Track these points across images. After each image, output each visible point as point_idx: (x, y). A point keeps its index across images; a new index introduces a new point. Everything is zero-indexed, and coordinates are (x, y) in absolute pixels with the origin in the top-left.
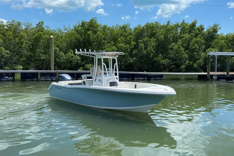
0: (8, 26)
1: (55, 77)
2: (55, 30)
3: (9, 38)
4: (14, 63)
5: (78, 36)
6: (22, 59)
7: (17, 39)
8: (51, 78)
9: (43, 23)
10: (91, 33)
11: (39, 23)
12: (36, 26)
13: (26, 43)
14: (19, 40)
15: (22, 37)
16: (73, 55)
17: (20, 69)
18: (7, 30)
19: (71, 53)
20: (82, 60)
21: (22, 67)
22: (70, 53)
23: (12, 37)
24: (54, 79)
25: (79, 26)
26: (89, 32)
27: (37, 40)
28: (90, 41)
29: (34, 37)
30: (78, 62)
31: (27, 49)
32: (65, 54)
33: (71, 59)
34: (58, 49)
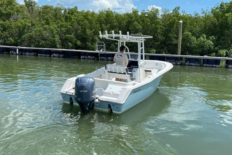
0: (148, 13)
1: (180, 61)
2: (190, 14)
3: (147, 25)
4: (150, 47)
5: (214, 20)
6: (156, 43)
7: (153, 25)
8: (175, 62)
9: (179, 8)
10: (230, 15)
11: (175, 9)
12: (172, 12)
13: (161, 28)
14: (155, 26)
15: (158, 23)
16: (206, 40)
17: (154, 52)
18: (146, 17)
19: (203, 38)
20: (216, 46)
21: (155, 51)
22: (201, 38)
23: (149, 23)
24: (179, 63)
25: (217, 9)
26: (226, 15)
27: (171, 25)
28: (227, 24)
29: (168, 22)
30: (210, 48)
31: (162, 34)
32: (197, 39)
33: (203, 43)
34: (190, 34)
